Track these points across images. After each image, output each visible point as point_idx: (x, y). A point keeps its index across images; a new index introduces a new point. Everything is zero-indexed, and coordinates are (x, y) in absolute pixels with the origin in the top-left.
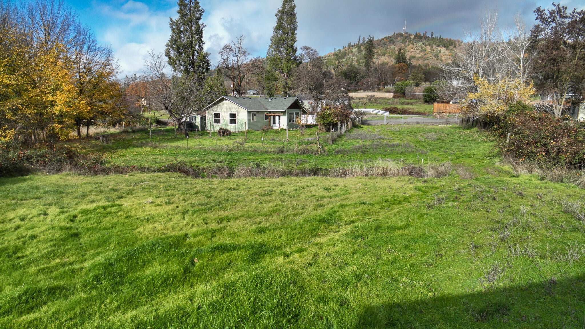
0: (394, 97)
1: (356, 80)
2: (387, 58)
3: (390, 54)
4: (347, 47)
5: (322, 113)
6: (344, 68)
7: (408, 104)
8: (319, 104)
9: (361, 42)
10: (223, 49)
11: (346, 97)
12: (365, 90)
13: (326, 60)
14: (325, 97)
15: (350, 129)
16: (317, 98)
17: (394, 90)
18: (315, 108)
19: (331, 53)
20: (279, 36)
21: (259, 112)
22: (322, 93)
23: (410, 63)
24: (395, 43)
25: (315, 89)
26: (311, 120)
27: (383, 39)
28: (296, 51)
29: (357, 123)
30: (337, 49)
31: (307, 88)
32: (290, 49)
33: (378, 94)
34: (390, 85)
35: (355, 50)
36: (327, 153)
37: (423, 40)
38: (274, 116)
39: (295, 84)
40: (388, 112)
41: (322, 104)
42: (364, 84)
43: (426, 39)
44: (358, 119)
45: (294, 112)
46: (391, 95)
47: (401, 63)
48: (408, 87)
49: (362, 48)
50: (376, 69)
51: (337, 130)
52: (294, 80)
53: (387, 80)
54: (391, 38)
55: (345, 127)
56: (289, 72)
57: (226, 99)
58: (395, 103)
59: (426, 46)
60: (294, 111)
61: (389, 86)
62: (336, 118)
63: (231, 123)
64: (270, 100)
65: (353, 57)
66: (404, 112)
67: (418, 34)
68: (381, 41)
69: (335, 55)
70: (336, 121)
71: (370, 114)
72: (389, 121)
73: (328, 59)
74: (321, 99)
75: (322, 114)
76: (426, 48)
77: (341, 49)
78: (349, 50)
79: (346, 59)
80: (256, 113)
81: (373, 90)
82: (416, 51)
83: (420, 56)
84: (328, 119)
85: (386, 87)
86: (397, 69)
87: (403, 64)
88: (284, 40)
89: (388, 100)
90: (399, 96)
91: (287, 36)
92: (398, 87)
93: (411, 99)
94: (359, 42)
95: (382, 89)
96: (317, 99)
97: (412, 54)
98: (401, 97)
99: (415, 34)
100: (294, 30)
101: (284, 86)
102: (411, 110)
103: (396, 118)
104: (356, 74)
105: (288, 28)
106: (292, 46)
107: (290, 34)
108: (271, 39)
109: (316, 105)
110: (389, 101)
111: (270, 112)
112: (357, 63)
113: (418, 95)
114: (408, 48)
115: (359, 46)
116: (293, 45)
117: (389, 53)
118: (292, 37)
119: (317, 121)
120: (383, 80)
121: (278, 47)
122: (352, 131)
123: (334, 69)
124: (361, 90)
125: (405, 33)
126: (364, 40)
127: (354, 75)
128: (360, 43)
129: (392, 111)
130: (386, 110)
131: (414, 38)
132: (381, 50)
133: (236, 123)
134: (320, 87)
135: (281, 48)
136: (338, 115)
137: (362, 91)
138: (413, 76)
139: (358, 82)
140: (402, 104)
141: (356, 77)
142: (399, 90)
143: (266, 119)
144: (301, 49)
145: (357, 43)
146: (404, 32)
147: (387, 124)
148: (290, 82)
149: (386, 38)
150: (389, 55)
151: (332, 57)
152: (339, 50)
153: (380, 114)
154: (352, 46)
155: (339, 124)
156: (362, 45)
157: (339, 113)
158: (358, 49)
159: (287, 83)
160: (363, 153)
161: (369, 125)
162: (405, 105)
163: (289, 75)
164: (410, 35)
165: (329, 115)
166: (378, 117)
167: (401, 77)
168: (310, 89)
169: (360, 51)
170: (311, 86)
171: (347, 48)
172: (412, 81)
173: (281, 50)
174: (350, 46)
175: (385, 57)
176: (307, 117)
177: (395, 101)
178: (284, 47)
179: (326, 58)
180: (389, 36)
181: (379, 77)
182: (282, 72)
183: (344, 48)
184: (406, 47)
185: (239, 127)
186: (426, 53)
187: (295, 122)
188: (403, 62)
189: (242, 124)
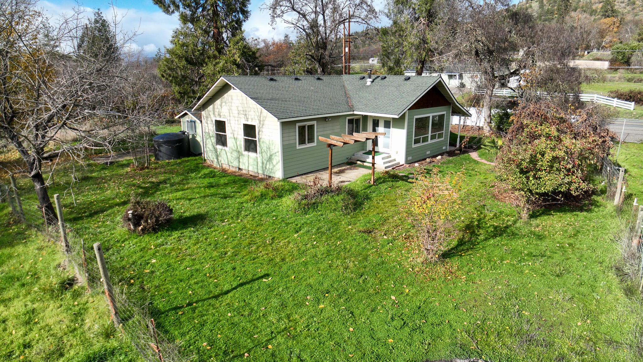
0: (612, 68)
3: (584, 9)
17: (611, 57)
21: (324, 119)
40: (633, 103)
45: (431, 115)
46: (606, 65)
47: (609, 17)
48: (638, 53)
57: (233, 87)
58: (617, 79)
60: (430, 113)
61: (596, 52)
63: (247, 148)
64: (369, 83)
78: (528, 5)
80: (315, 123)
82: (621, 4)
87: (612, 18)
90: (619, 68)
92: (618, 52)
93: (640, 72)
133: (256, 152)
142: (620, 58)
150: (582, 11)
153: (615, 105)
158: (539, 3)
159: (424, 41)
162: (635, 82)
167: (613, 37)
185: (265, 162)
186: (635, 6)
187: (430, 141)
188: (612, 16)
189: (271, 156)
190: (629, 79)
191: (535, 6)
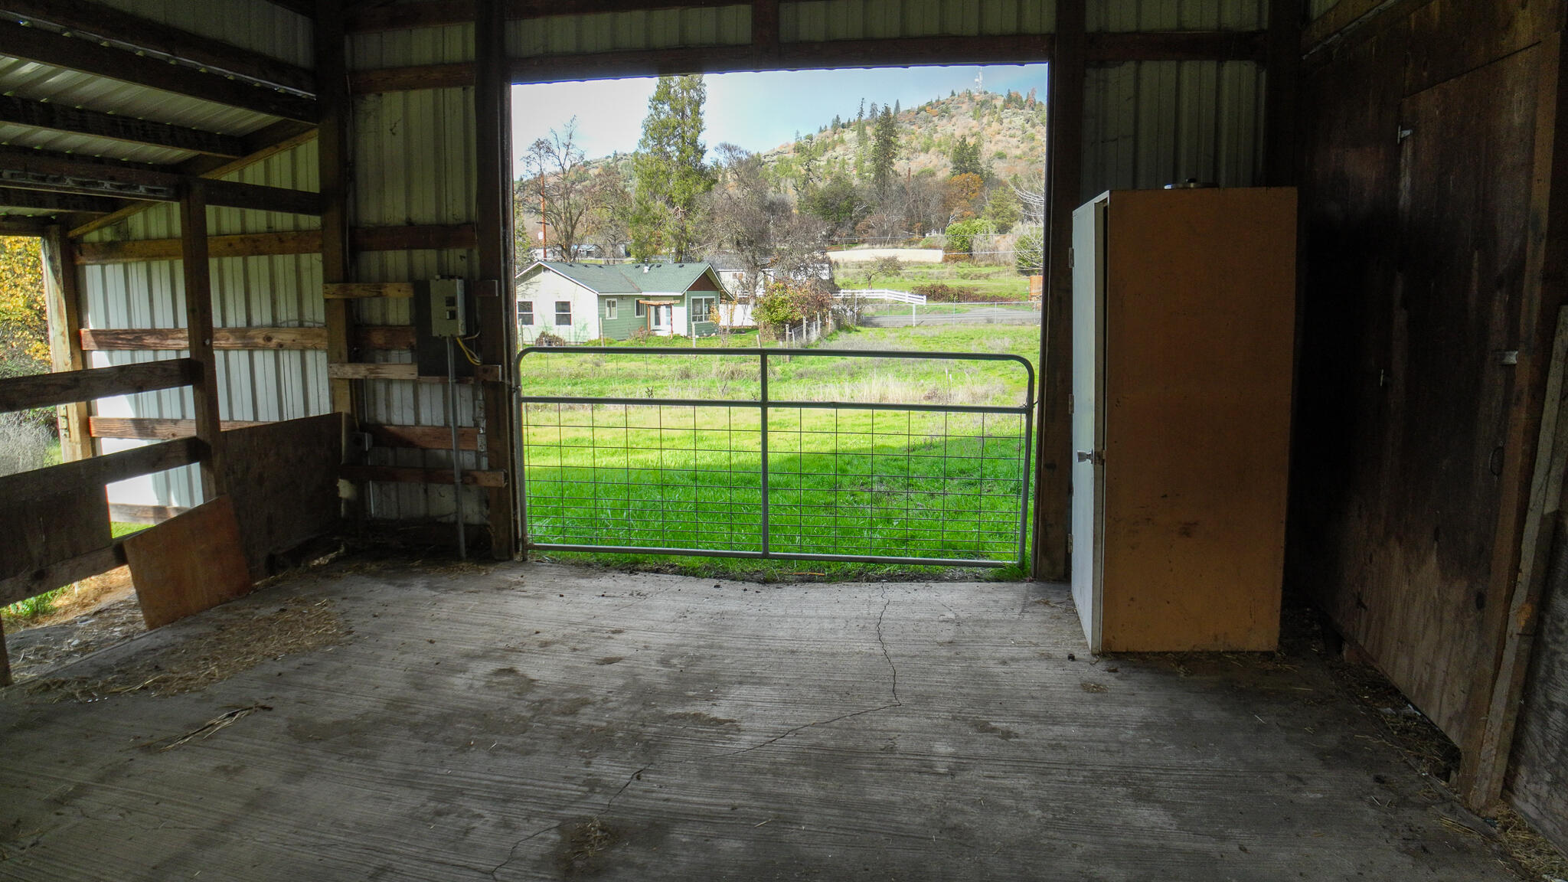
0: (946, 260)
1: (851, 218)
2: (933, 157)
3: (943, 148)
4: (829, 128)
5: (769, 298)
6: (821, 185)
7: (978, 277)
8: (759, 279)
9: (867, 115)
10: (531, 149)
11: (823, 261)
12: (874, 243)
13: (773, 164)
14: (774, 263)
15: (831, 335)
16: (755, 264)
17: (946, 243)
18: (751, 288)
19: (788, 145)
20: (663, 116)
21: (622, 297)
22: (767, 253)
23: (988, 174)
24: (954, 119)
25: (751, 243)
26: (742, 316)
27: (923, 109)
28: (702, 152)
29: (848, 322)
30: (803, 134)
31: (731, 240)
32: (689, 150)
33: (904, 254)
34: (937, 230)
35: (850, 135)
36: (779, 376)
37: (1027, 111)
38: (657, 307)
39: (703, 231)
40: (925, 297)
41: (765, 279)
42: (872, 228)
43: (1033, 109)
44: (849, 314)
45: (703, 298)
46: (937, 256)
47: (966, 172)
48: (980, 236)
49: (869, 131)
50: (903, 190)
51: (800, 334)
52: (701, 222)
53: (929, 216)
54: (944, 106)
55: (819, 329)
56: (689, 204)
57: (546, 269)
58: (947, 275)
59: (1033, 126)
60: (703, 296)
61: (934, 234)
62: (800, 309)
63: (558, 323)
64: (646, 269)
65: (844, 155)
66: (963, 296)
67: (1014, 96)
68: (918, 113)
69: (798, 149)
70: (798, 315)
71: (882, 302)
72: (924, 317)
73: (781, 161)
74: (764, 266)
75: (767, 300)
76: (1033, 131)
77: (815, 133)
78: (836, 137)
79: (829, 161)
80: (615, 300)
81: (893, 242)
82: (1010, 140)
83: (1018, 152)
84: (782, 313)
85: (927, 235)
86: (956, 190)
87: (971, 174)
88: (675, 128)
89: (930, 268)
90: (956, 259)
91: (682, 118)
92: (955, 236)
93: (986, 266)
94: (861, 114)
95: (918, 241)
96: (755, 267)
97: (999, 148)
98: (961, 260)
99: (1005, 94)
100: (698, 103)
101: (675, 237)
102: (978, 293)
103: (941, 311)
104: (852, 203)
105: (683, 98)
106: (694, 143)
107: (688, 112)
108: (645, 126)
109: (752, 281)
110: (931, 271)
111: (648, 298)
112: (855, 172)
113: (1005, 255)
114: (989, 131)
115: (860, 127)
116: (696, 139)
117: (940, 146)
118: (693, 120)
119: (757, 318)
120: (919, 217)
121: (660, 143)
122: (834, 337)
123: (796, 187)
124: (863, 242)
125: (980, 93)
126: (873, 111)
127: (846, 203)
128: (864, 118)
129: (935, 294)
130: (921, 291)
131: (1005, 107)
132: (917, 138)
133: (570, 324)
134: (763, 240)
135: (669, 145)
136: (803, 302)
137: (866, 245)
138: (994, 207)
139: (856, 224)
140: (964, 277)
141: (851, 212)
142: (958, 244)
143: (638, 314)
144: (716, 149)
145: (854, 117)
146: (977, 90)
147: (917, 325)
148: (690, 228)
149: (930, 104)
150: (940, 151)
151: (790, 156)
152: (810, 138)
153: (907, 301)
154: (843, 126)
155: (805, 322)
156: (869, 124)
157: (804, 298)
158: (859, 134)
159: (684, 230)
160: (852, 375)
161: (877, 326)
162: (971, 279)
163: (689, 210)
164: (992, 99)
165: (783, 302)
166: (902, 308)
167: (965, 209)
168: (738, 243)
169: (863, 138)
170: (740, 238)
171: (829, 131)
172: (989, 222)
173: (668, 149)
174: (838, 126)
175: (928, 156)
176: (732, 310)
177: (947, 270)
178: (675, 144)
179: (775, 158)
180: (938, 101)
181: (909, 210)
182: (670, 202)
183: (821, 131)
184: (983, 129)
185: (578, 331)
186: (1034, 144)
187: (704, 322)
188: (970, 170)
189: (585, 325)
190: (965, 274)
191: (850, 141)
